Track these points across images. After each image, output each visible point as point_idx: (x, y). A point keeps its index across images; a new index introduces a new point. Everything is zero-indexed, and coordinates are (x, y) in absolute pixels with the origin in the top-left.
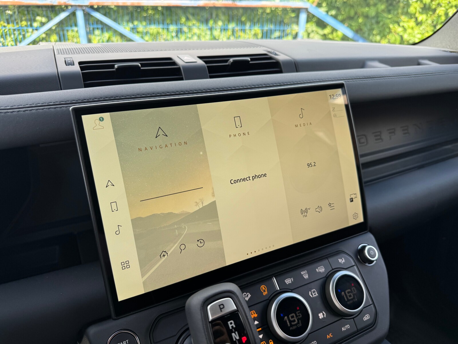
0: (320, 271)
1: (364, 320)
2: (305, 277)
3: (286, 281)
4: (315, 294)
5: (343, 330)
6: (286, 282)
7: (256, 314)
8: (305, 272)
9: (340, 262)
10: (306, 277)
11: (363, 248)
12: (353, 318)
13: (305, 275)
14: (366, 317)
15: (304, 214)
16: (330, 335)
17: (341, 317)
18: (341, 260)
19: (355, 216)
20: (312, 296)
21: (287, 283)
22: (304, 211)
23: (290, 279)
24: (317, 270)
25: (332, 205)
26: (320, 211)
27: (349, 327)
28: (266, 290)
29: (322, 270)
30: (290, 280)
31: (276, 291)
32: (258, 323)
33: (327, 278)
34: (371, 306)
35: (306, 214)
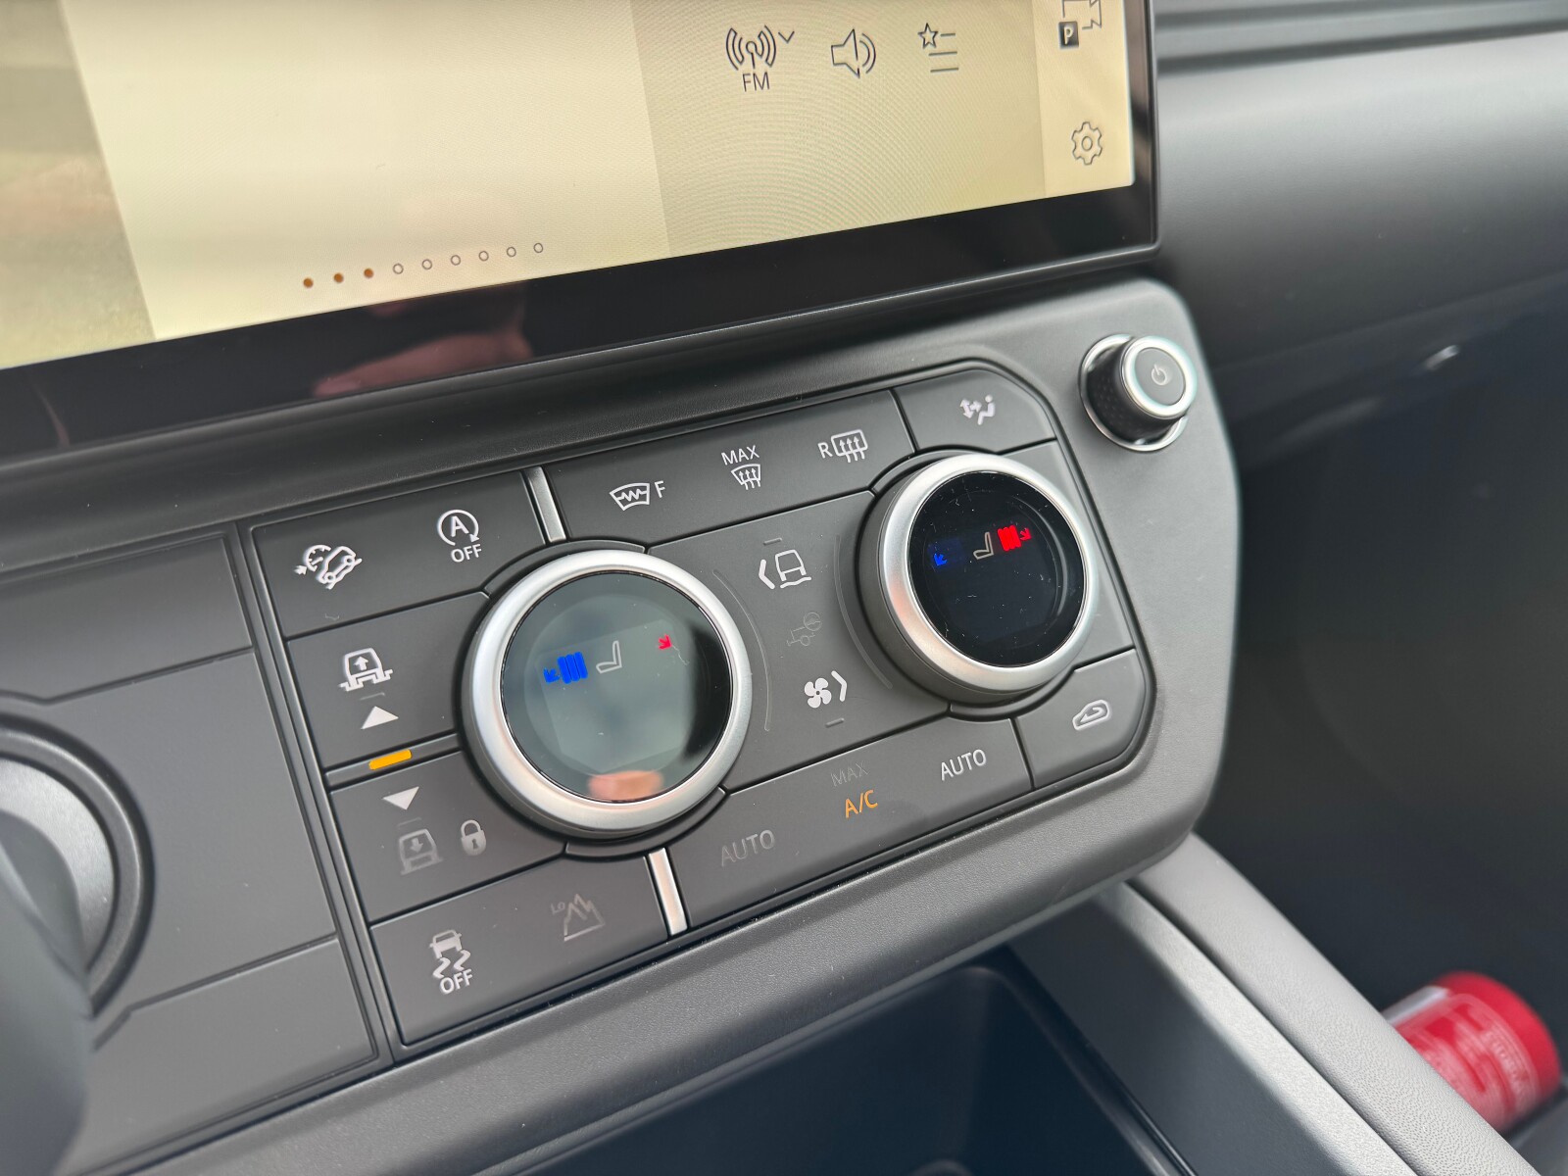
0: (839, 455)
1: (1077, 728)
2: (743, 482)
3: (618, 494)
4: (791, 577)
5: (947, 775)
6: (617, 500)
7: (385, 669)
8: (748, 454)
9: (969, 414)
10: (750, 478)
11: (1115, 358)
12: (1013, 716)
13: (743, 470)
14: (1091, 712)
15: (747, 66)
16: (864, 797)
17: (942, 708)
18: (977, 406)
19: (1087, 139)
20: (772, 586)
21: (624, 508)
22: (751, 47)
23: (648, 485)
24: (823, 449)
25: (942, 43)
26: (863, 70)
27: (980, 761)
28: (474, 538)
29: (854, 452)
30: (647, 492)
31: (542, 548)
32: (391, 717)
33: (878, 497)
34: (1126, 657)
35: (761, 66)
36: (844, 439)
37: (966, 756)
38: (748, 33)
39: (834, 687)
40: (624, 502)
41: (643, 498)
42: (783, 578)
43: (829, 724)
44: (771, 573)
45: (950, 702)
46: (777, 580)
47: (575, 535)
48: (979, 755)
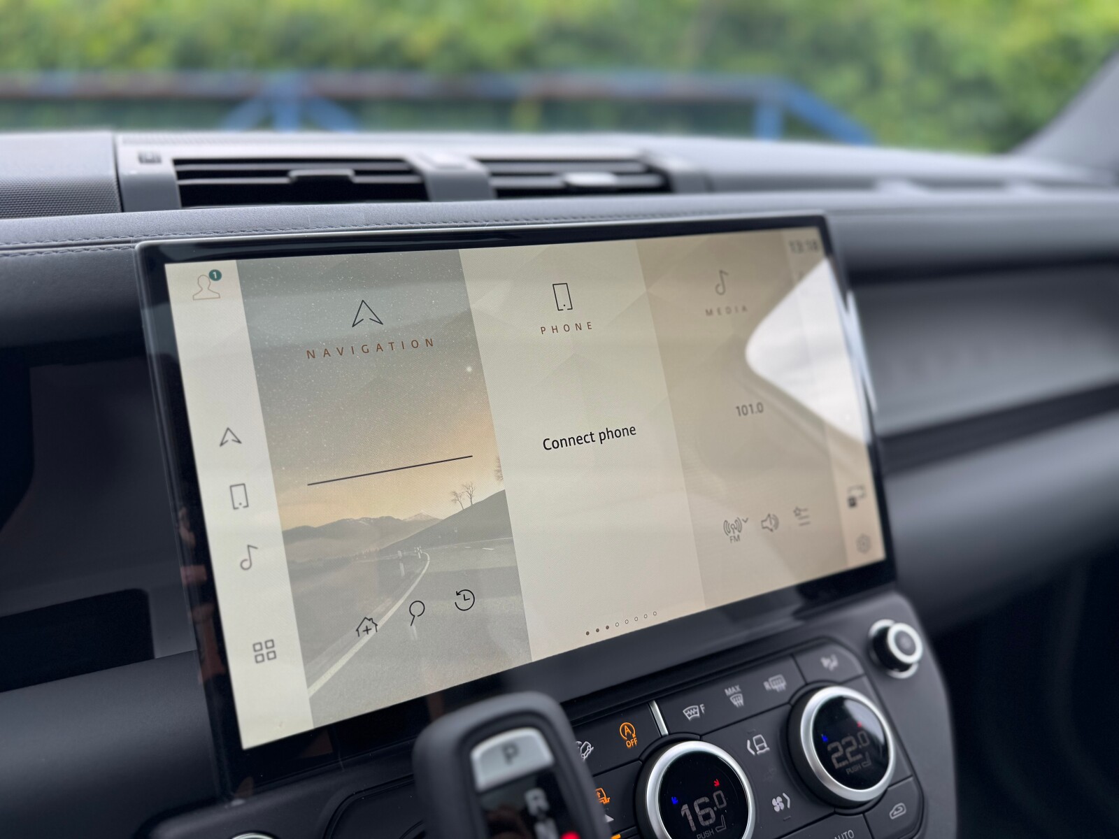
0: (773, 687)
1: (892, 818)
2: (735, 703)
3: (686, 712)
4: (762, 748)
6: (686, 714)
8: (736, 689)
9: (826, 665)
10: (738, 701)
11: (884, 633)
12: (863, 813)
13: (735, 697)
14: (897, 810)
15: (732, 534)
17: (832, 810)
18: (829, 661)
19: (864, 543)
20: (753, 753)
21: (689, 718)
22: (733, 526)
23: (697, 707)
24: (767, 686)
25: (803, 514)
26: (774, 529)
27: (851, 835)
28: (634, 735)
29: (779, 686)
30: (698, 710)
31: (659, 739)
32: (613, 819)
33: (793, 707)
34: (909, 783)
35: (737, 533)
36: (775, 680)
37: (845, 833)
38: (731, 521)
39: (784, 801)
40: (689, 716)
41: (696, 713)
42: (758, 749)
43: (785, 819)
44: (753, 747)
45: (835, 806)
46: (755, 751)
47: (671, 732)
48: (850, 833)
